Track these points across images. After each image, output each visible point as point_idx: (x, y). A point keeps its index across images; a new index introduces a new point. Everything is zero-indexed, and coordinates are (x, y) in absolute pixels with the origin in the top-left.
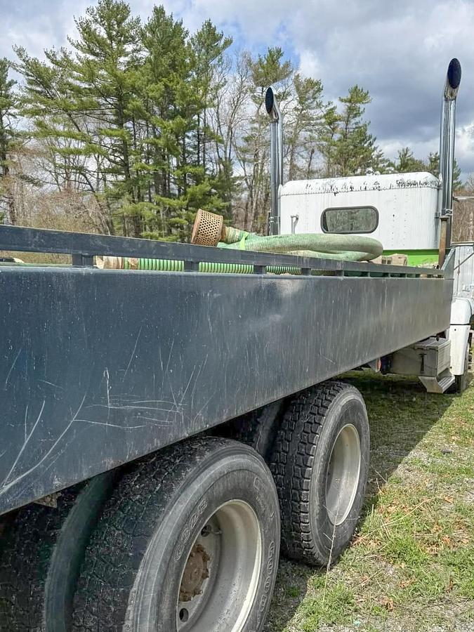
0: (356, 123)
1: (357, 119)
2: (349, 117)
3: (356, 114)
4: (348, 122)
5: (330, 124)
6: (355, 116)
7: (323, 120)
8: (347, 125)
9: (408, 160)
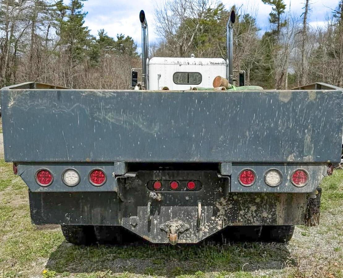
0: (79, 12)
1: (79, 10)
2: (73, 8)
3: (79, 6)
4: (73, 10)
5: (61, 11)
6: (78, 8)
7: (55, 8)
8: (72, 12)
9: (104, 36)
